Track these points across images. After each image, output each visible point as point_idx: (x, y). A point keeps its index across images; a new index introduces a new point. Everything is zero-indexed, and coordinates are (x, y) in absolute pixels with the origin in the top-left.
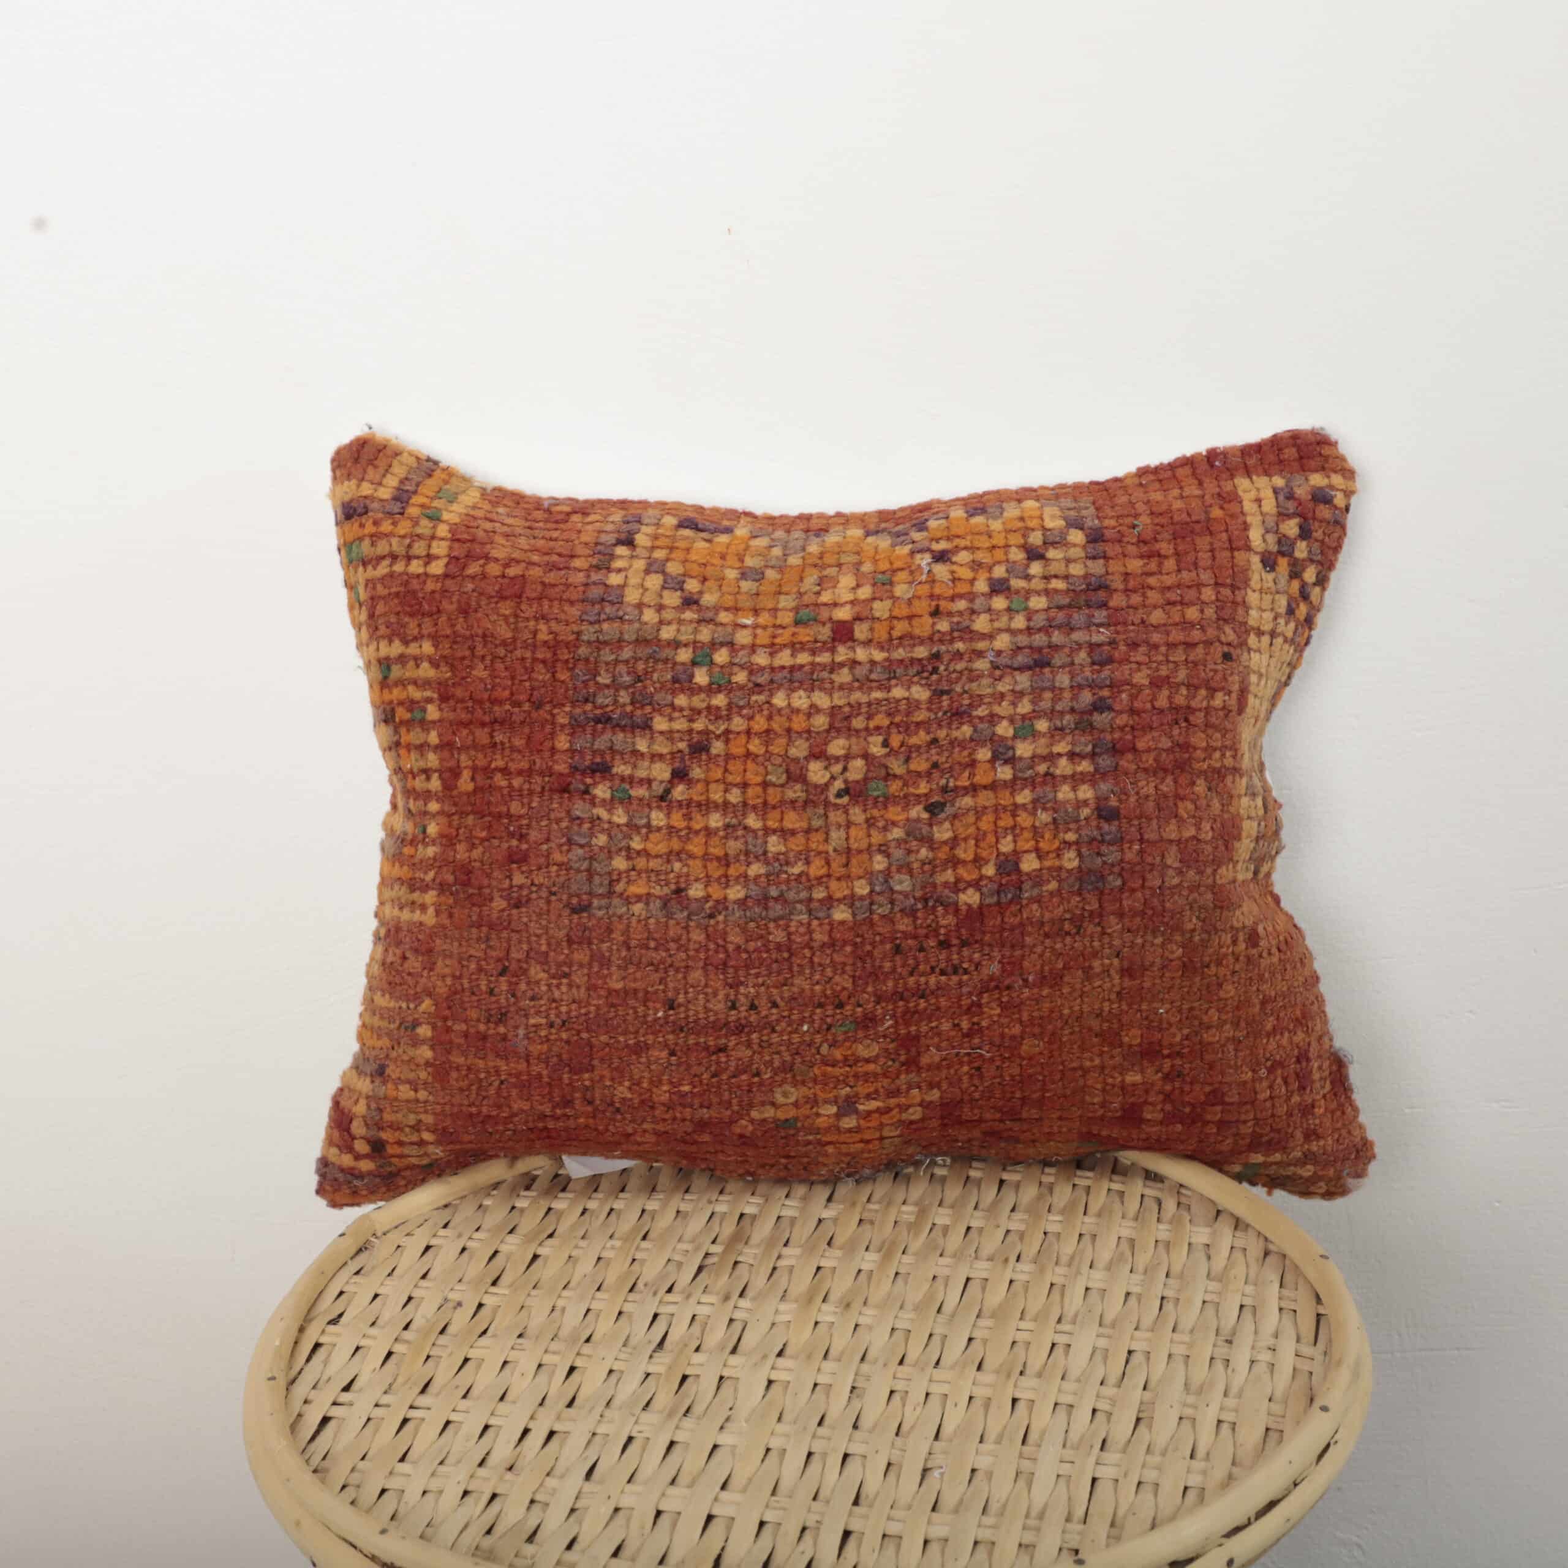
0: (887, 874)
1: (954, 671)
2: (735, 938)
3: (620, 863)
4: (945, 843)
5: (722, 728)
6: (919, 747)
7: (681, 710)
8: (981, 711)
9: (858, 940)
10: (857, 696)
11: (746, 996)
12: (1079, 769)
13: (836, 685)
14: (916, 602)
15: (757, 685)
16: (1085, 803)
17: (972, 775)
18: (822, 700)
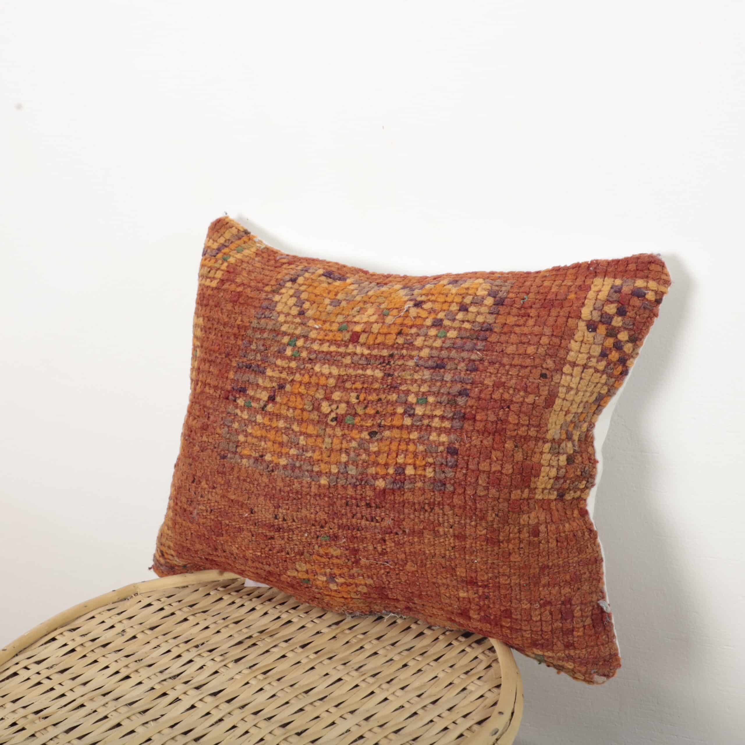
0: (346, 464)
1: (398, 365)
2: (280, 484)
3: (241, 438)
4: (375, 453)
5: (291, 378)
6: (373, 401)
7: (279, 367)
8: (403, 388)
9: (331, 495)
10: (351, 371)
11: (282, 513)
12: (443, 425)
13: (344, 364)
14: (392, 327)
15: (310, 359)
16: (443, 443)
17: (392, 420)
18: (335, 371)
